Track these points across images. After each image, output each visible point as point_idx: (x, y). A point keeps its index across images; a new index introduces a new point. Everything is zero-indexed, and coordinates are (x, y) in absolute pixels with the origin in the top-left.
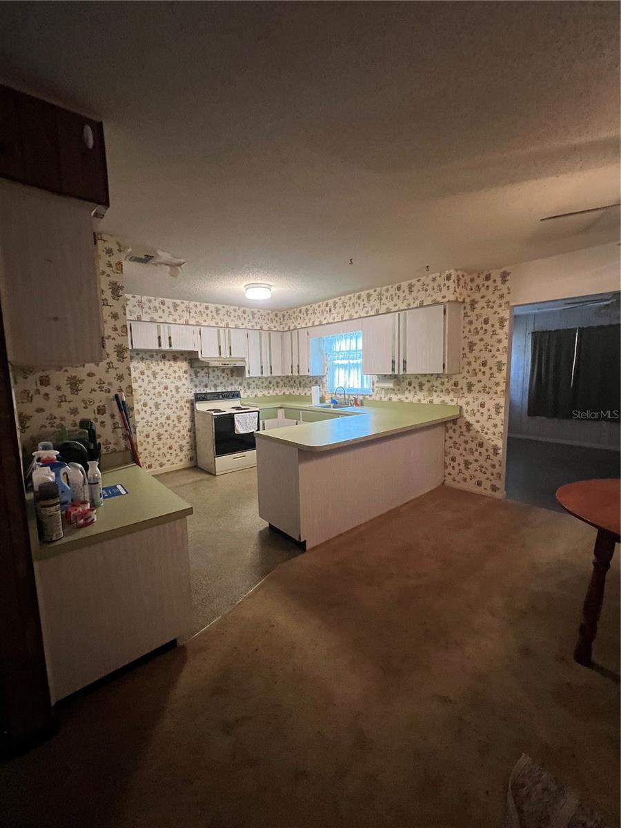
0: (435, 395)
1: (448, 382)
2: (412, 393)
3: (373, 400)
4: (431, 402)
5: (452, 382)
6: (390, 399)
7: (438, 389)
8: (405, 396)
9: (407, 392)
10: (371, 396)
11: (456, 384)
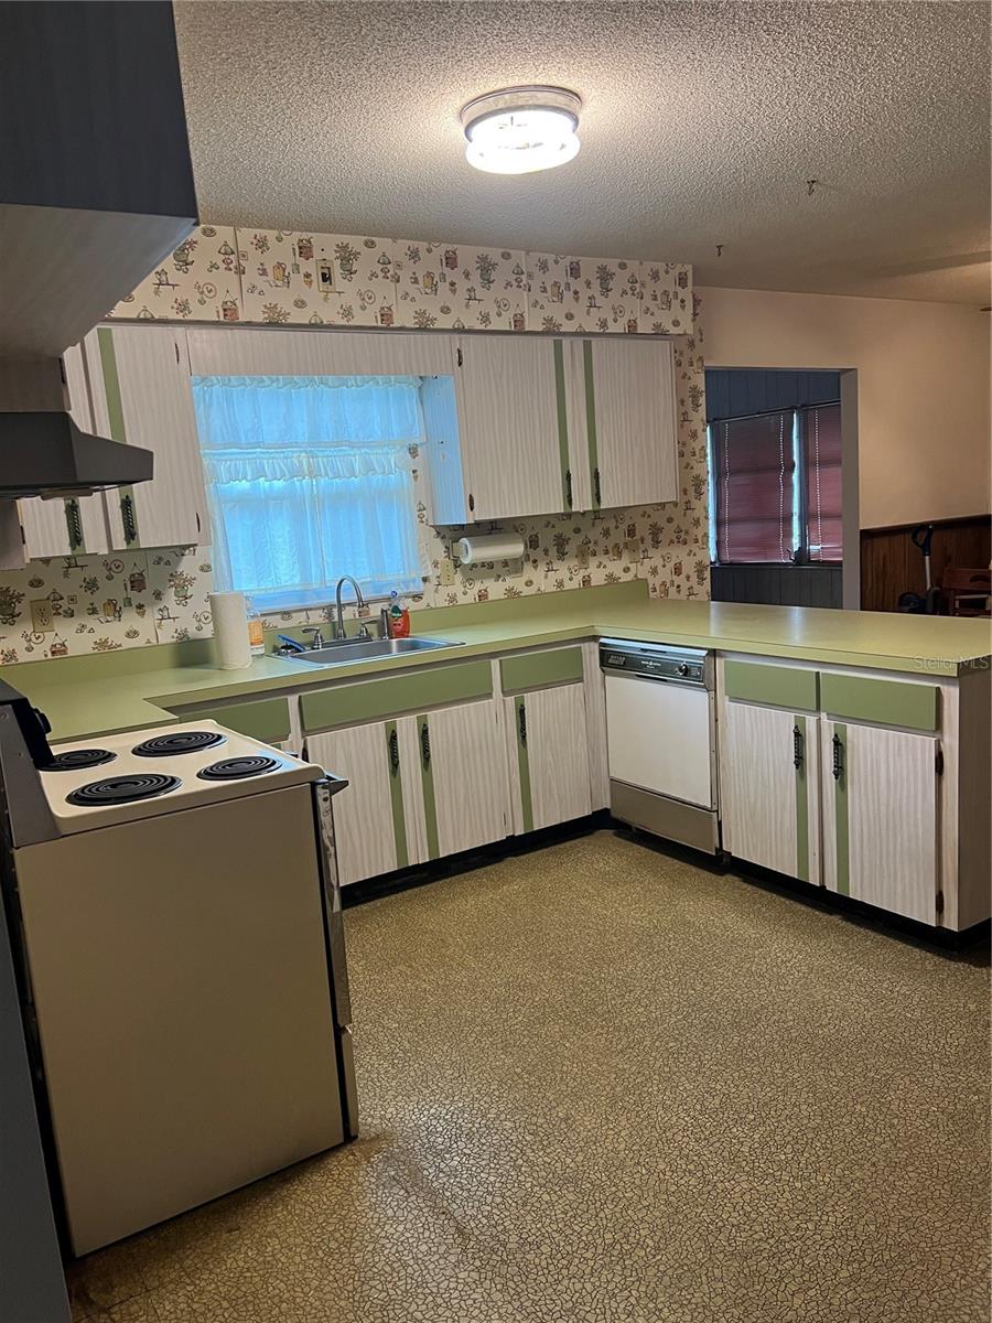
0: (593, 562)
1: (617, 527)
2: (542, 567)
3: (429, 608)
4: (586, 581)
5: (624, 527)
6: (482, 596)
7: (600, 549)
8: (525, 578)
9: (528, 567)
10: (417, 597)
11: (631, 532)
